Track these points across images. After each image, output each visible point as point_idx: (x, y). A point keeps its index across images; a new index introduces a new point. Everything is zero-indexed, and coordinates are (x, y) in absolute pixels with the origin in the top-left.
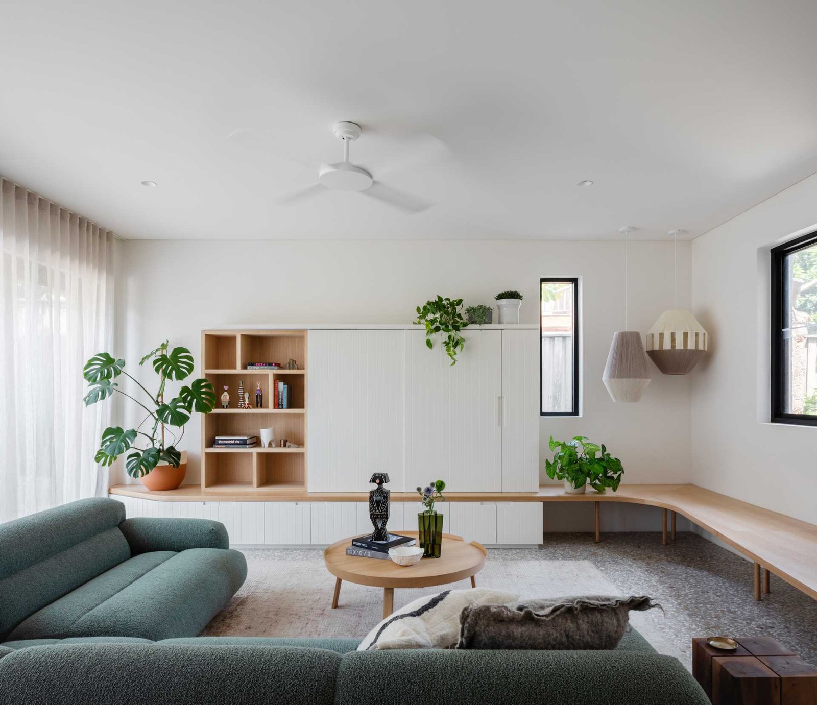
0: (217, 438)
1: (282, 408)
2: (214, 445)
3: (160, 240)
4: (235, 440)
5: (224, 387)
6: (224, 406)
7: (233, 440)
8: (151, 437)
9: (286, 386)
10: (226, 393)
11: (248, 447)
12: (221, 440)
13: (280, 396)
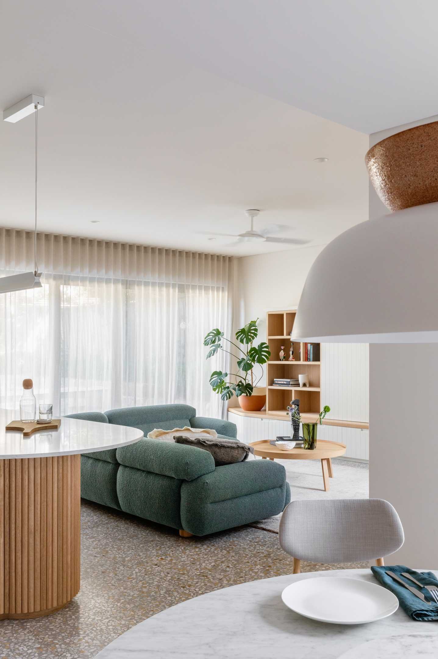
0: (275, 379)
1: (310, 361)
2: (273, 384)
3: (258, 255)
4: (284, 381)
5: (282, 347)
6: (281, 359)
7: (282, 381)
8: (245, 378)
9: (312, 346)
10: (282, 351)
11: (290, 386)
12: (277, 381)
13: (309, 353)
